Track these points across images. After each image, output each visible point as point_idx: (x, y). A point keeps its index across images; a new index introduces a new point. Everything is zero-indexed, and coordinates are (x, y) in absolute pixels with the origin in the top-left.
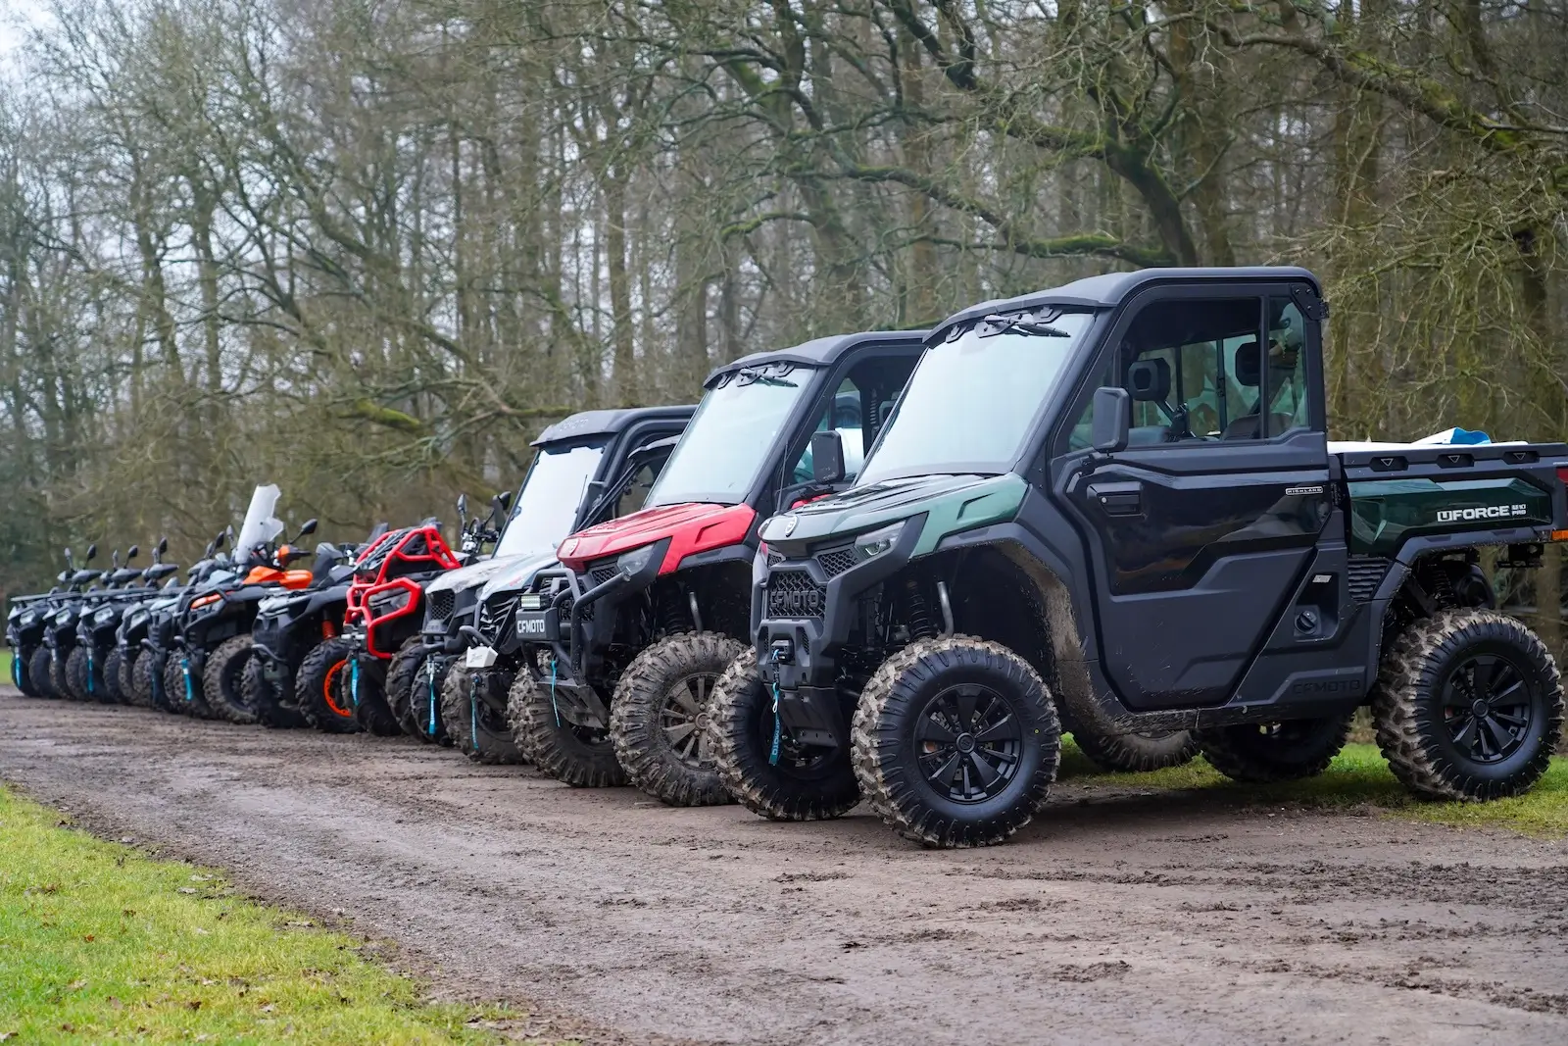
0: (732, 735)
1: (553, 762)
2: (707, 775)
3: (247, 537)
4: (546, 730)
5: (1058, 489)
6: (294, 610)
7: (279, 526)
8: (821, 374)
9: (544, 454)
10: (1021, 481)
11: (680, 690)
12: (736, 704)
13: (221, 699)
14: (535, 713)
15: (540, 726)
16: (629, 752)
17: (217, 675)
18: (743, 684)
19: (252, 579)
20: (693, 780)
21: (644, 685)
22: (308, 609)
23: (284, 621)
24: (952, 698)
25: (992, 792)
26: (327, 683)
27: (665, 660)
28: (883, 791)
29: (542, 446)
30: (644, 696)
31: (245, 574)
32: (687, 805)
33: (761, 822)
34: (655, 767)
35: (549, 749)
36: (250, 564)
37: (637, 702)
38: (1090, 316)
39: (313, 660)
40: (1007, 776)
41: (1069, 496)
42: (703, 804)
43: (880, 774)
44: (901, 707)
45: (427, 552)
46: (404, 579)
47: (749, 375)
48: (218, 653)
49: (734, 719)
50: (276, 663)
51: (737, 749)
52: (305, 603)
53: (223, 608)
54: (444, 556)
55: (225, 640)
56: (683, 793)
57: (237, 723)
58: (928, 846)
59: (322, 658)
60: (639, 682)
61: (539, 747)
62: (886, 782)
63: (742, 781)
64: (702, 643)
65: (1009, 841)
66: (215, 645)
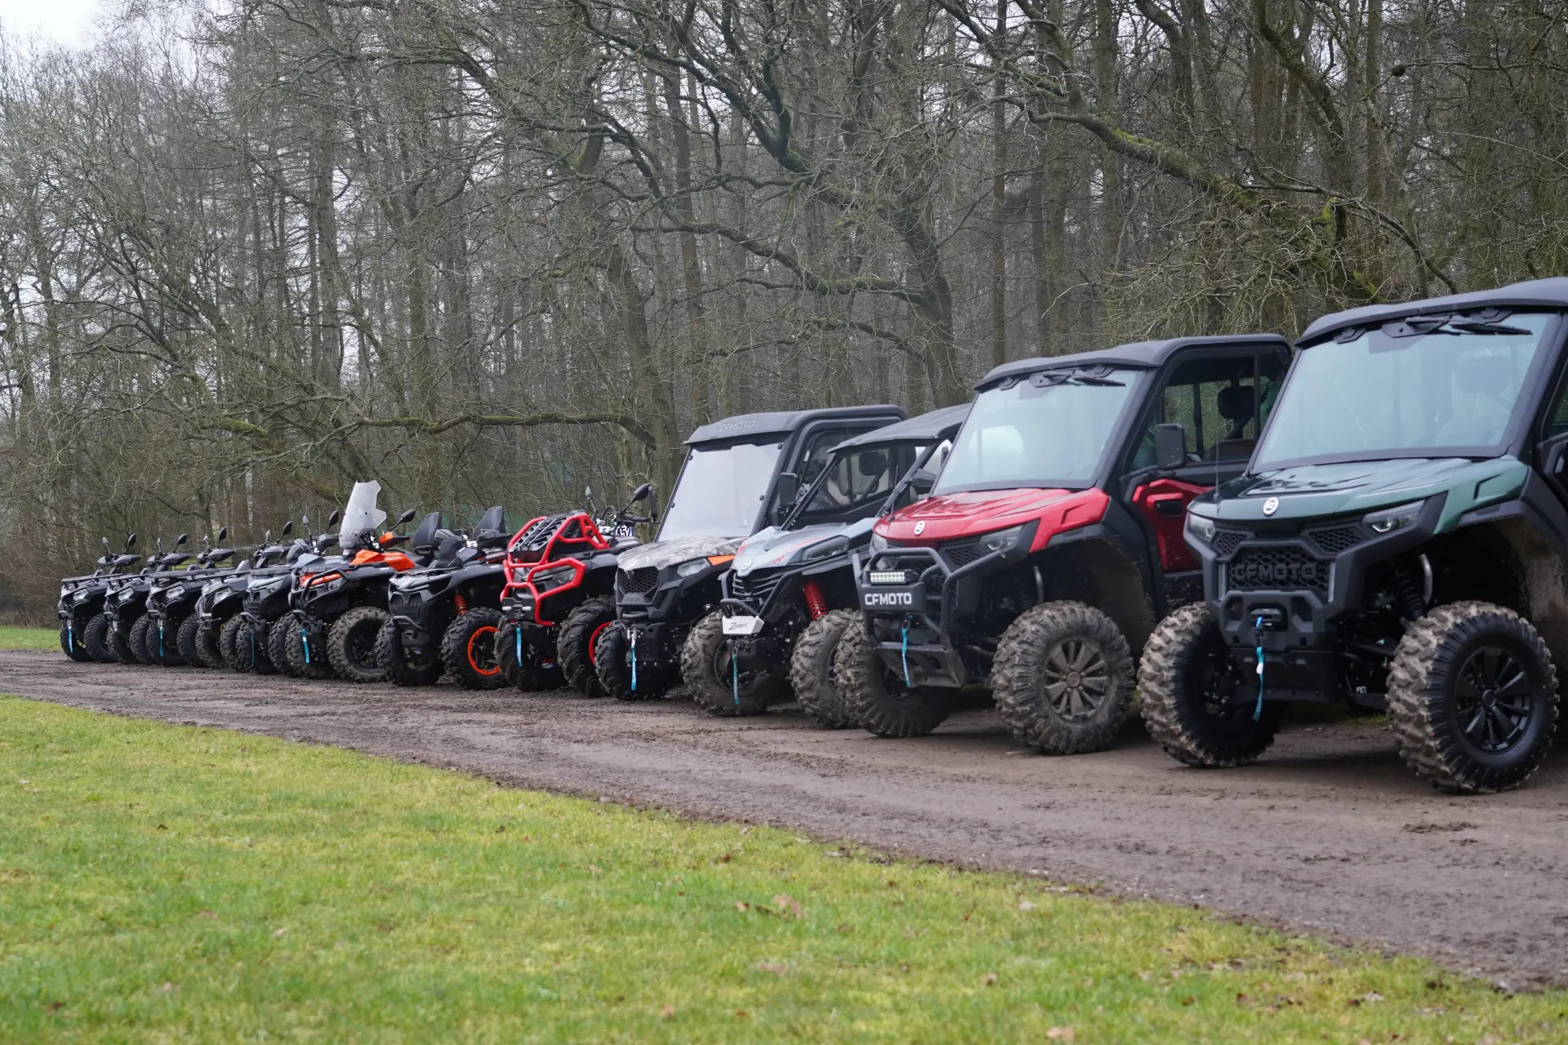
0: (1175, 693)
1: (872, 716)
2: (1079, 726)
3: (350, 525)
4: (866, 689)
5: (1547, 470)
6: (433, 586)
7: (380, 517)
8: (1151, 375)
9: (695, 452)
10: (1518, 464)
11: (1057, 653)
12: (1177, 666)
13: (345, 662)
14: (856, 674)
15: (861, 686)
16: (1019, 709)
17: (341, 642)
18: (1180, 648)
19: (357, 561)
20: (1070, 732)
21: (1031, 649)
22: (449, 586)
23: (426, 596)
24: (1480, 659)
25: (1512, 742)
26: (470, 648)
27: (1045, 626)
28: (1432, 744)
29: (695, 445)
30: (1030, 659)
31: (351, 557)
32: (1062, 753)
33: (1183, 769)
34: (1041, 721)
35: (869, 705)
36: (355, 549)
37: (1025, 664)
38: (1553, 317)
39: (459, 628)
40: (1521, 727)
41: (1557, 475)
42: (1077, 752)
43: (1430, 729)
44: (1445, 668)
45: (580, 535)
46: (570, 558)
47: (1050, 377)
48: (340, 623)
49: (1174, 679)
50: (417, 631)
51: (1177, 707)
52: (449, 579)
53: (342, 587)
54: (595, 539)
55: (343, 612)
56: (1062, 744)
57: (359, 682)
58: (1460, 792)
59: (465, 626)
60: (1025, 646)
61: (860, 704)
62: (1435, 737)
63: (1181, 734)
64: (1073, 611)
65: (1524, 787)
66: (334, 618)
